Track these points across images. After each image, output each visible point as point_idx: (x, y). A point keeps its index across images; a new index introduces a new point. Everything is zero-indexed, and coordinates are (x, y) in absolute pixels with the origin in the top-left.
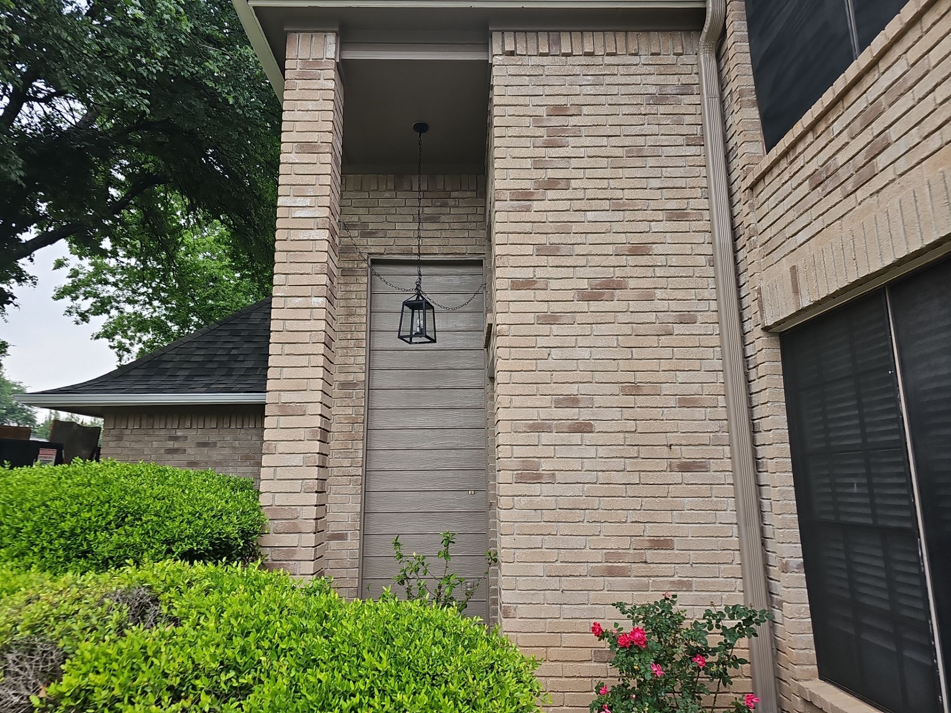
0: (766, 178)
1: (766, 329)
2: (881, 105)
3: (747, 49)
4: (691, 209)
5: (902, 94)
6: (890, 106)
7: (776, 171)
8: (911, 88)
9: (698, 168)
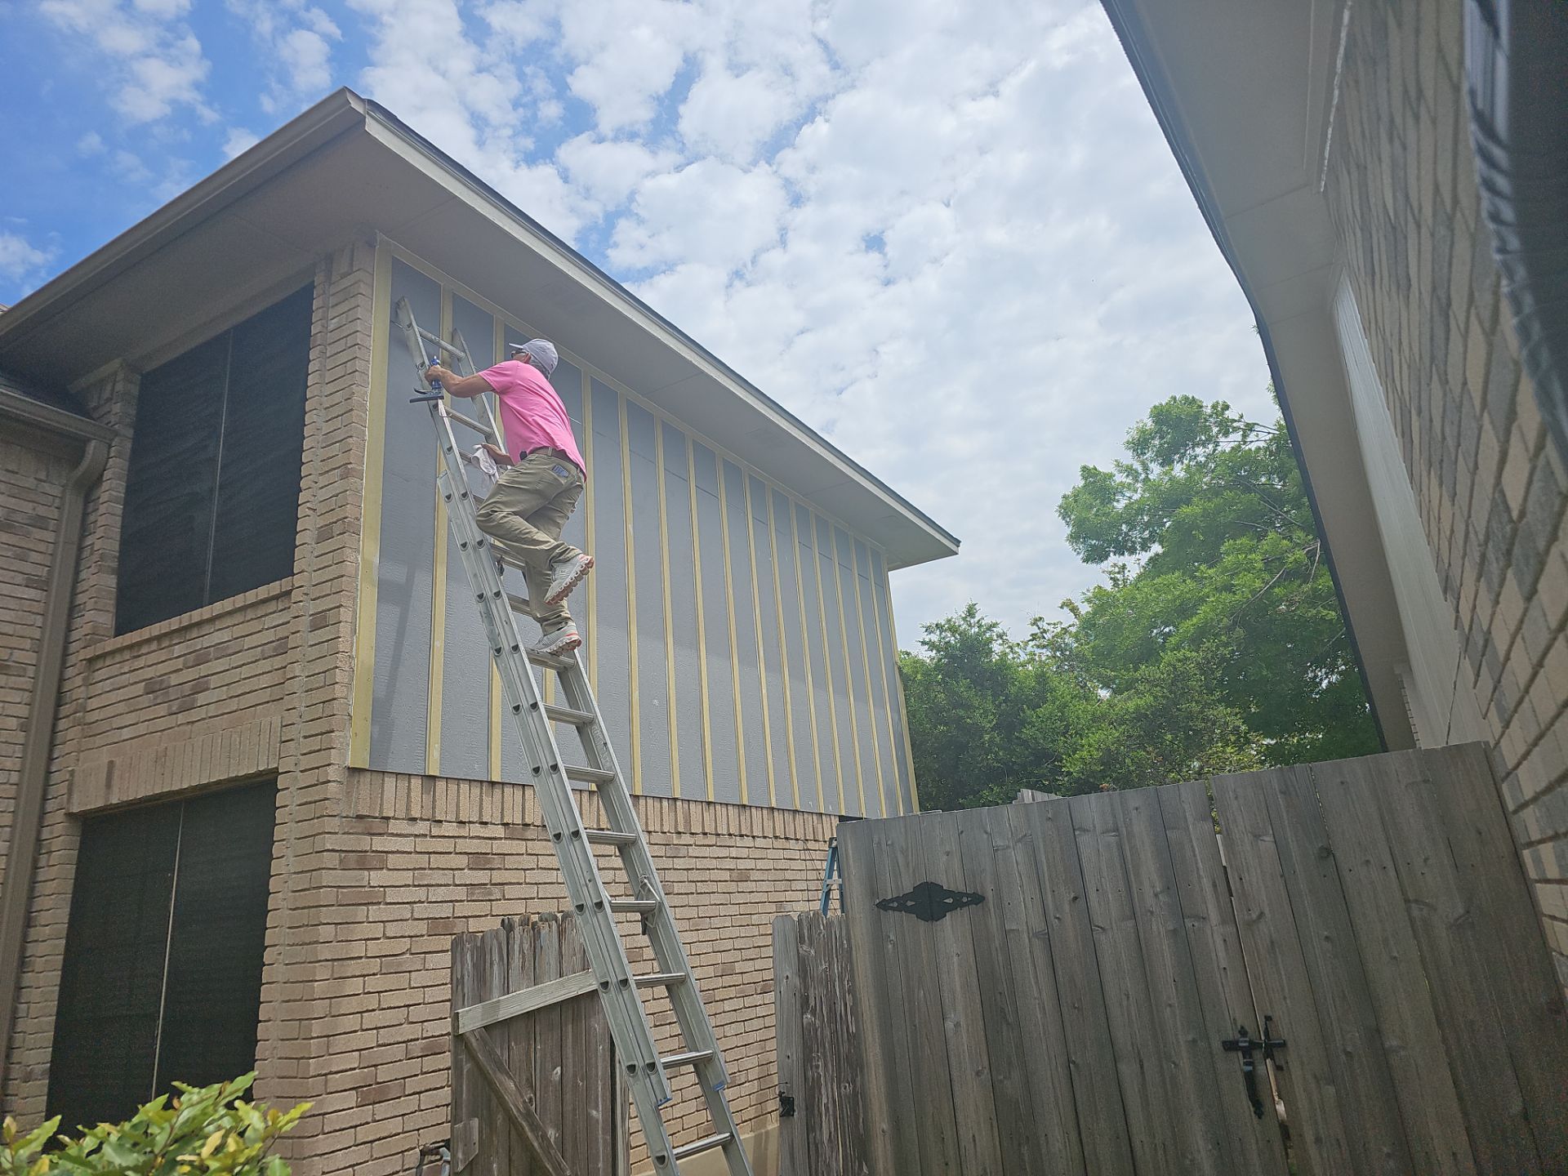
0: (107, 659)
1: (70, 816)
2: (210, 655)
3: (120, 512)
4: (14, 662)
5: (224, 656)
6: (216, 659)
7: (118, 658)
8: (230, 655)
9: (34, 616)
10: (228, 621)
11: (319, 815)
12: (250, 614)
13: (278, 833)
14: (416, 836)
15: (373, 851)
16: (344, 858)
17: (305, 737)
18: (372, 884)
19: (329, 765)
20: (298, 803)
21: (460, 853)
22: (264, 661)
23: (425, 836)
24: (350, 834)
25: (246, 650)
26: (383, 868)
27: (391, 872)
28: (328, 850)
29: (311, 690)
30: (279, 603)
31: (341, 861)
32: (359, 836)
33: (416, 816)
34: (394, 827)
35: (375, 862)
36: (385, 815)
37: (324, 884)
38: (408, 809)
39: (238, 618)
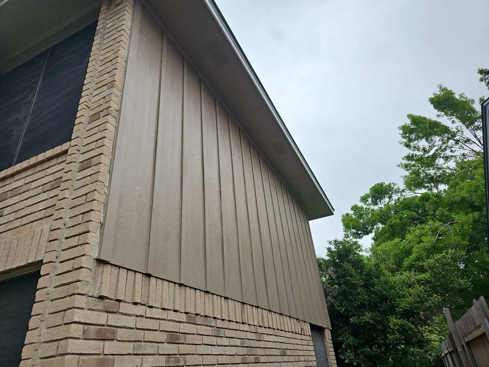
2: (8, 195)
5: (17, 195)
6: (11, 197)
8: (21, 194)
10: (23, 175)
11: (70, 294)
12: (39, 168)
13: (36, 309)
14: (137, 316)
15: (108, 326)
16: (87, 330)
17: (67, 238)
18: (105, 353)
19: (83, 255)
20: (55, 286)
21: (162, 331)
22: (43, 194)
23: (142, 316)
24: (93, 310)
25: (32, 189)
26: (114, 340)
27: (119, 343)
28: (75, 322)
29: (75, 207)
30: (59, 159)
31: (84, 332)
32: (99, 313)
33: (138, 302)
34: (124, 307)
35: (109, 334)
36: (118, 298)
37: (68, 352)
38: (133, 296)
39: (31, 171)
